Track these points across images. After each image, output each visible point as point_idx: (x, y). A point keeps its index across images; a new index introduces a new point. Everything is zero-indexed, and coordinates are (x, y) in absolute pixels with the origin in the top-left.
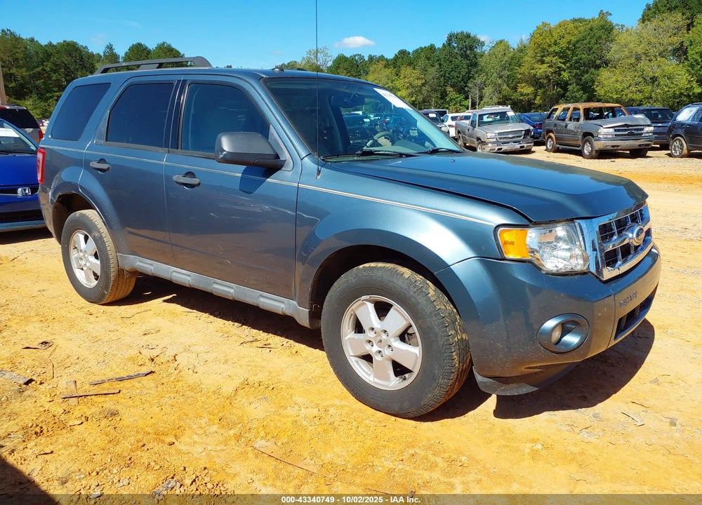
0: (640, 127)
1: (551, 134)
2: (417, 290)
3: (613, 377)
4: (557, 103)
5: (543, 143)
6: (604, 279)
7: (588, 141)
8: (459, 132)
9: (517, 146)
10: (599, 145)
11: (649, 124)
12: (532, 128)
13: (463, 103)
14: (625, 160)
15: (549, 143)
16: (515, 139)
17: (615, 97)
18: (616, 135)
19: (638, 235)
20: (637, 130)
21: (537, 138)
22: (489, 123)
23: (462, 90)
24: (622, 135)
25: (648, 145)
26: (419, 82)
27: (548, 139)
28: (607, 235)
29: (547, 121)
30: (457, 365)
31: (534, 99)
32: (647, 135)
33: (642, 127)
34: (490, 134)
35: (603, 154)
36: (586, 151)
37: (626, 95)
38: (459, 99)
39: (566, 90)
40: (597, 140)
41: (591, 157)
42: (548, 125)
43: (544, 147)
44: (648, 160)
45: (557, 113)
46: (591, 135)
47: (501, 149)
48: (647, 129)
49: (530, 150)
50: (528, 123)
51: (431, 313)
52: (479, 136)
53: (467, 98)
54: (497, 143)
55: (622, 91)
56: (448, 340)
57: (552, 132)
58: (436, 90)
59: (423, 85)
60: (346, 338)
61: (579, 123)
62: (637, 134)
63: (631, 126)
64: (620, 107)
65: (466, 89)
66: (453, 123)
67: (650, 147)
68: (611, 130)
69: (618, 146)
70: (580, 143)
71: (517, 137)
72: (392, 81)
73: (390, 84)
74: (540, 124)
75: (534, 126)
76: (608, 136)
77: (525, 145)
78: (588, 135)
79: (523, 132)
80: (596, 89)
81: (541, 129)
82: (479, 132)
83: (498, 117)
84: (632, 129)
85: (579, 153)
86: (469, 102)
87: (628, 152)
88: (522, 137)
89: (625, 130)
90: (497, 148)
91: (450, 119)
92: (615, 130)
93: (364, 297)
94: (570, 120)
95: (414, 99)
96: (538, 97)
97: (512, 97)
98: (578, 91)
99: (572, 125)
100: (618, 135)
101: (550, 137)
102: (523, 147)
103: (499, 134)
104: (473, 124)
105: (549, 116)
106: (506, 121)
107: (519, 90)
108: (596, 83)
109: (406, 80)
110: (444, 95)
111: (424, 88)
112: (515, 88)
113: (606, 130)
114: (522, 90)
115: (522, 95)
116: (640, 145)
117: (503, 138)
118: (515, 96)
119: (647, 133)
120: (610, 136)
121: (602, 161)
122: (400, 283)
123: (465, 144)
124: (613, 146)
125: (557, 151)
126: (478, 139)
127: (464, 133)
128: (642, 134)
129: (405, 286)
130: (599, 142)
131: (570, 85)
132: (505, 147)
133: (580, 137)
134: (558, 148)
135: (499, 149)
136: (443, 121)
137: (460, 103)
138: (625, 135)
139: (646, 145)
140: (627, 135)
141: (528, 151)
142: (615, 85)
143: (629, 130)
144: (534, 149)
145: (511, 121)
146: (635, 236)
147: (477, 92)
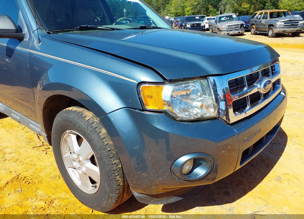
0: (297, 21)
1: (254, 26)
2: (93, 130)
3: (251, 175)
4: (258, 10)
5: (249, 31)
6: (231, 123)
7: (271, 29)
8: (210, 26)
9: (237, 32)
10: (276, 31)
11: (302, 19)
12: (244, 23)
13: (216, 13)
14: (289, 38)
15: (252, 31)
16: (235, 29)
17: (288, 8)
18: (285, 26)
19: (265, 86)
20: (296, 23)
21: (247, 28)
22: (224, 21)
23: (216, 7)
24: (288, 25)
25: (301, 30)
26: (196, 3)
27: (252, 28)
28: (238, 87)
29: (252, 19)
30: (121, 184)
31: (249, 10)
32: (301, 25)
33: (298, 21)
34: (224, 26)
35: (278, 35)
36: (270, 34)
37: (294, 7)
38: (214, 11)
39: (264, 5)
40: (275, 28)
41: (272, 37)
42: (252, 21)
43: (250, 33)
44: (300, 38)
45: (257, 15)
46: (273, 25)
47: (229, 33)
48: (301, 22)
49: (243, 34)
50: (243, 21)
51: (101, 147)
52: (218, 27)
53: (218, 10)
54: (227, 30)
55: (292, 5)
56: (113, 167)
57: (254, 25)
58: (203, 7)
59: (198, 4)
60: (65, 156)
61: (267, 20)
62: (296, 25)
63: (293, 21)
64: (288, 12)
65: (218, 6)
66: (207, 21)
67: (301, 31)
68: (283, 23)
69: (285, 31)
70: (267, 30)
71: (237, 27)
72: (184, 3)
73: (183, 5)
74: (249, 21)
75: (245, 22)
76: (281, 26)
77: (241, 31)
78: (271, 26)
79: (240, 25)
80: (279, 5)
81: (249, 23)
82: (219, 25)
83: (229, 18)
84: (293, 23)
85: (266, 35)
86: (219, 12)
87: (291, 34)
88: (239, 28)
89: (290, 23)
90: (227, 33)
91: (206, 19)
92: (285, 23)
93: (68, 131)
94: (263, 18)
95: (193, 11)
96: (252, 9)
97: (239, 10)
98: (270, 6)
99: (263, 21)
100: (286, 26)
101: (253, 27)
102: (239, 32)
103: (228, 26)
104: (216, 22)
105: (253, 17)
106: (232, 20)
107: (243, 6)
108: (279, 2)
109: (190, 2)
110: (207, 9)
111: (198, 6)
112: (241, 5)
113: (280, 23)
114: (244, 6)
115: (244, 8)
116: (296, 31)
117: (230, 28)
118: (241, 9)
119: (301, 24)
120: (282, 26)
121: (277, 38)
122: (82, 124)
123: (213, 31)
124: (283, 31)
125: (256, 34)
126: (218, 29)
127: (212, 26)
128: (298, 25)
129: (85, 127)
130: (276, 29)
131: (267, 3)
132: (231, 33)
133: (267, 27)
134: (257, 33)
135: (228, 34)
136: (202, 21)
137: (215, 13)
138: (289, 25)
139: (299, 30)
140: (291, 25)
141: (242, 35)
142: (288, 3)
143: (291, 23)
144: (245, 33)
145: (234, 20)
146: (262, 86)
147: (223, 7)
